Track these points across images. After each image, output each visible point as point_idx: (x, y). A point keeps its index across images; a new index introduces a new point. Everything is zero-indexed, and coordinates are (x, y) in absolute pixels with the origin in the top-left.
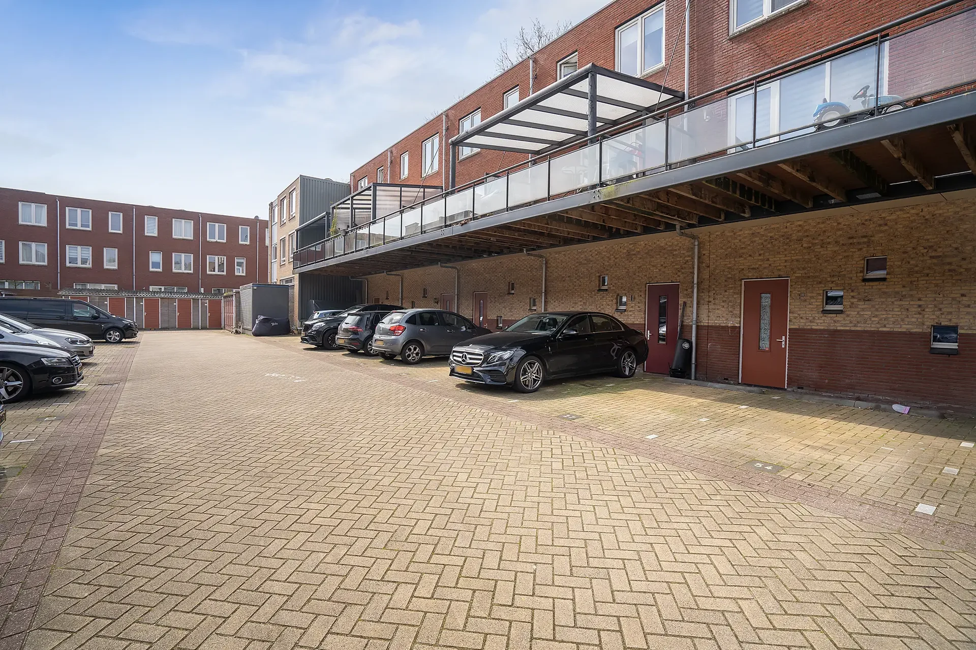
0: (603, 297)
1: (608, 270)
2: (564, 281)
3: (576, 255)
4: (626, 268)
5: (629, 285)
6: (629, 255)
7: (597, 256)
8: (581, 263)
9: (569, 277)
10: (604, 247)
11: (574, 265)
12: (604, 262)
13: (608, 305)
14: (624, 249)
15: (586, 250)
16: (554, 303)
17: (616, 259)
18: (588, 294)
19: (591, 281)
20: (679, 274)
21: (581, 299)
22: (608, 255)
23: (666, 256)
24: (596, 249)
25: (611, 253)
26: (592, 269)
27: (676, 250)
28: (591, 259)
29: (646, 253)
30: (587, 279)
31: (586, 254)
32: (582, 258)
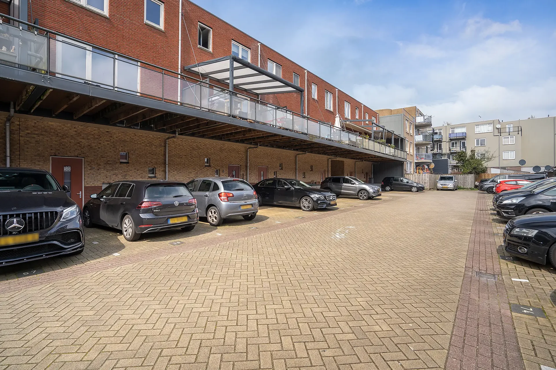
0: (208, 170)
1: (210, 155)
2: (181, 158)
3: (190, 143)
4: (219, 156)
5: (221, 164)
6: (221, 150)
7: (204, 147)
8: (193, 149)
9: (185, 155)
10: (208, 142)
11: (189, 149)
12: (208, 150)
13: (211, 174)
14: (218, 146)
15: (197, 141)
16: (173, 172)
17: (215, 150)
18: (199, 168)
19: (201, 160)
20: (241, 162)
21: (194, 170)
22: (210, 147)
23: (236, 153)
24: (203, 142)
25: (212, 146)
26: (201, 153)
27: (239, 151)
28: (201, 147)
29: (228, 150)
30: (198, 159)
31: (197, 143)
32: (194, 145)
